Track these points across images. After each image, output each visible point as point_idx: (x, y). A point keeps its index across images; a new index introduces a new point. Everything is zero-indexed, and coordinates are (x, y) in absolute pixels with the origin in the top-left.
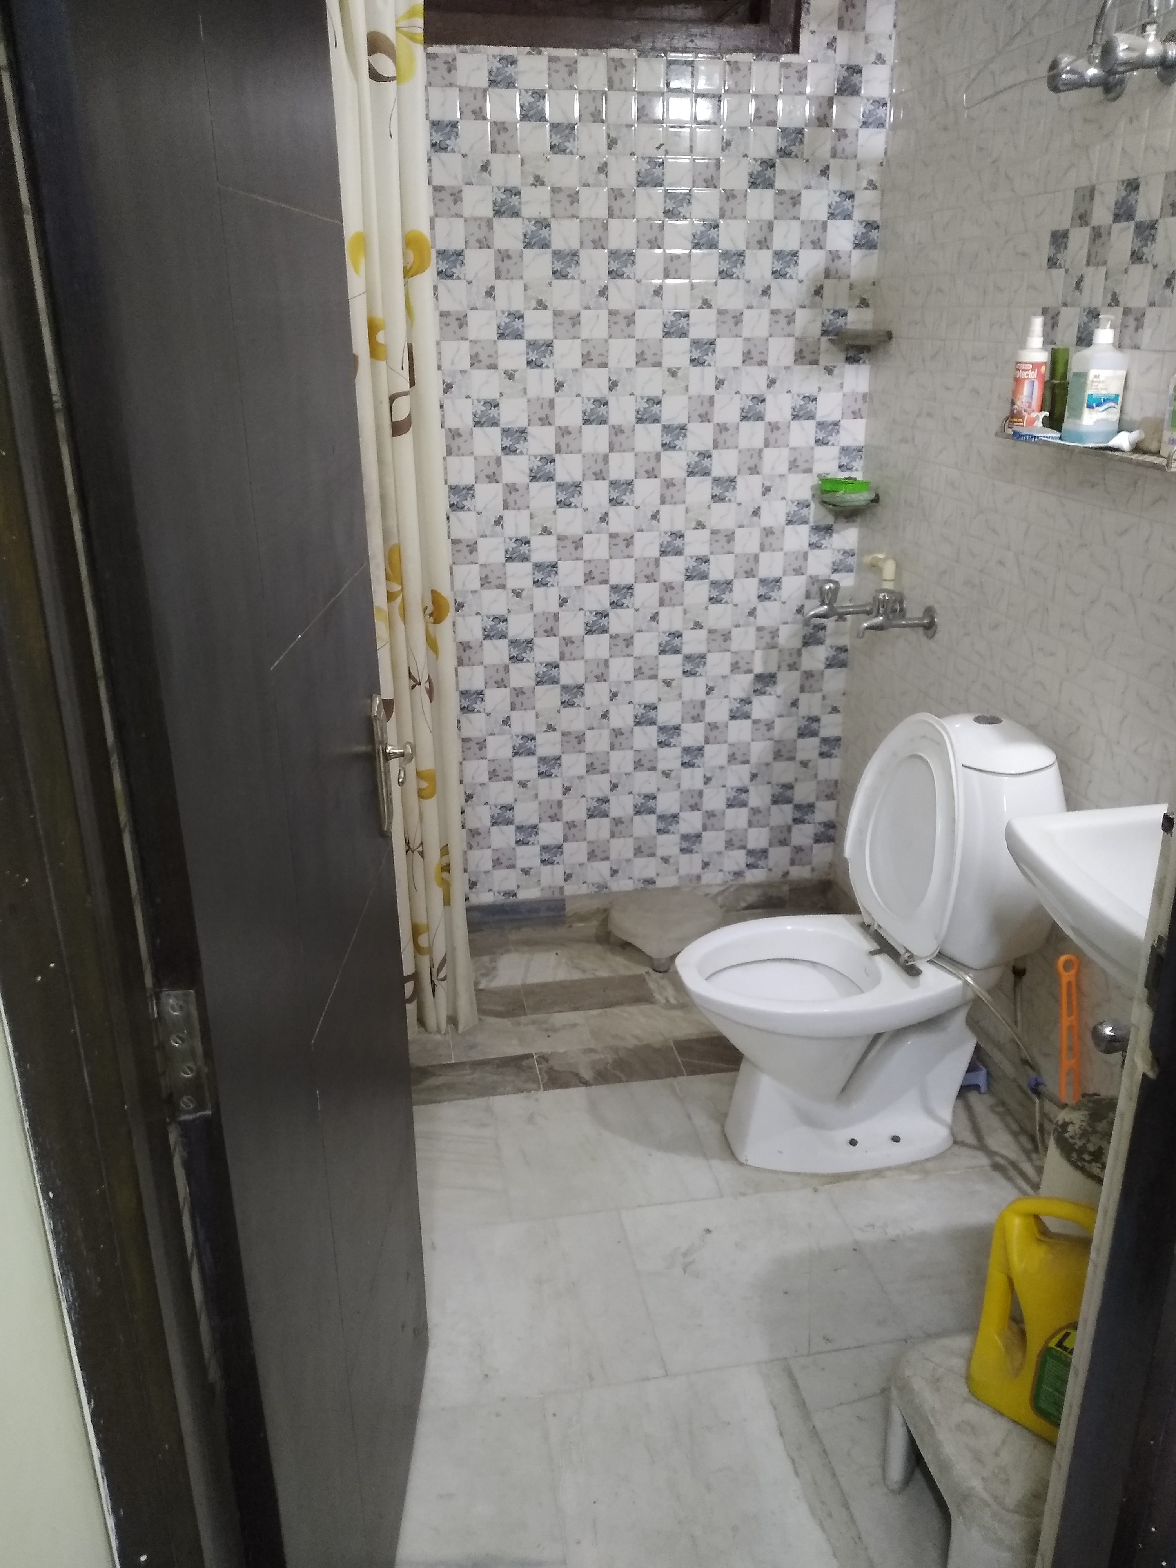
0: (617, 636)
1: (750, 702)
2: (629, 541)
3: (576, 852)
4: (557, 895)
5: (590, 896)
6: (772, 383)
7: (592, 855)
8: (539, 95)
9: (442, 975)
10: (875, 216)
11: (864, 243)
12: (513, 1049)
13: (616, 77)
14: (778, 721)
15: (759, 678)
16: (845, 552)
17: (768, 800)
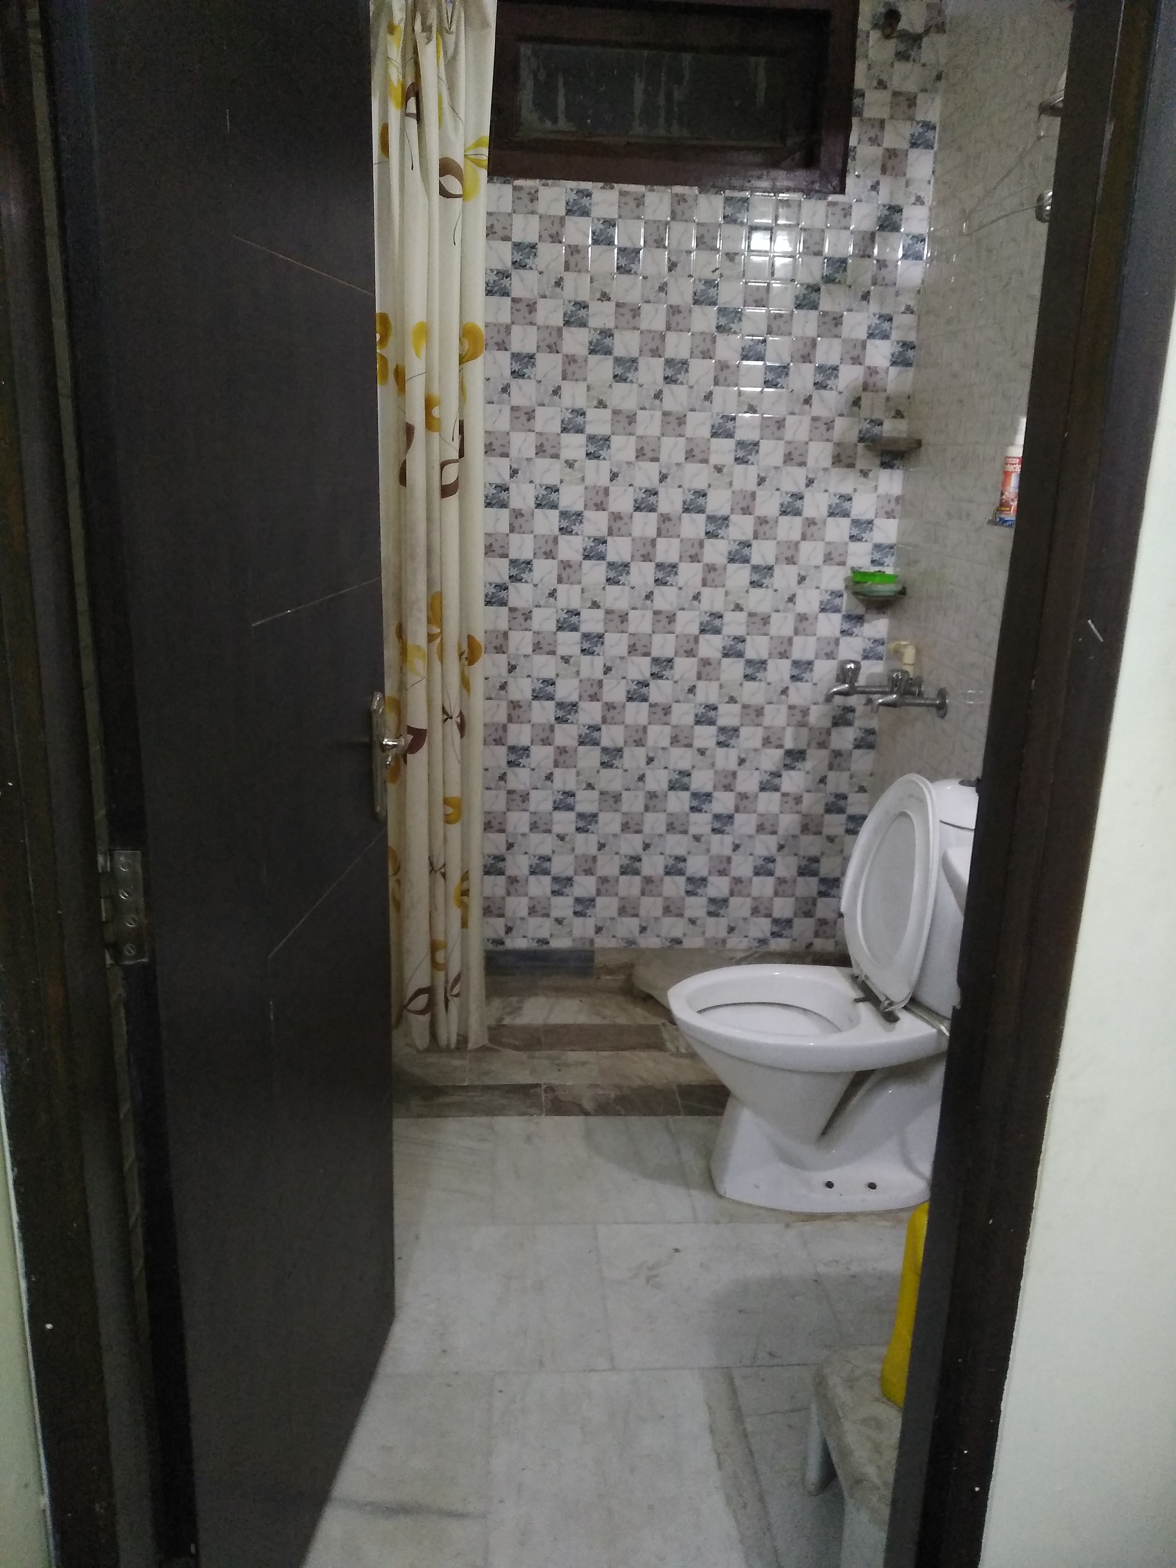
0: (656, 705)
1: (780, 776)
2: (671, 619)
3: (607, 907)
4: (587, 946)
5: (617, 950)
6: (810, 482)
7: (622, 911)
8: (610, 223)
9: (455, 991)
10: (912, 337)
11: (900, 361)
12: (523, 1078)
13: (678, 209)
14: (806, 796)
15: (789, 753)
16: (875, 641)
17: (794, 871)
